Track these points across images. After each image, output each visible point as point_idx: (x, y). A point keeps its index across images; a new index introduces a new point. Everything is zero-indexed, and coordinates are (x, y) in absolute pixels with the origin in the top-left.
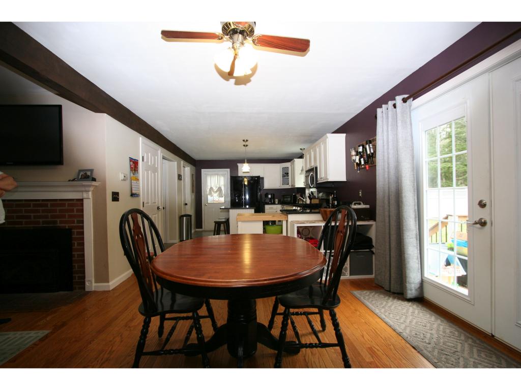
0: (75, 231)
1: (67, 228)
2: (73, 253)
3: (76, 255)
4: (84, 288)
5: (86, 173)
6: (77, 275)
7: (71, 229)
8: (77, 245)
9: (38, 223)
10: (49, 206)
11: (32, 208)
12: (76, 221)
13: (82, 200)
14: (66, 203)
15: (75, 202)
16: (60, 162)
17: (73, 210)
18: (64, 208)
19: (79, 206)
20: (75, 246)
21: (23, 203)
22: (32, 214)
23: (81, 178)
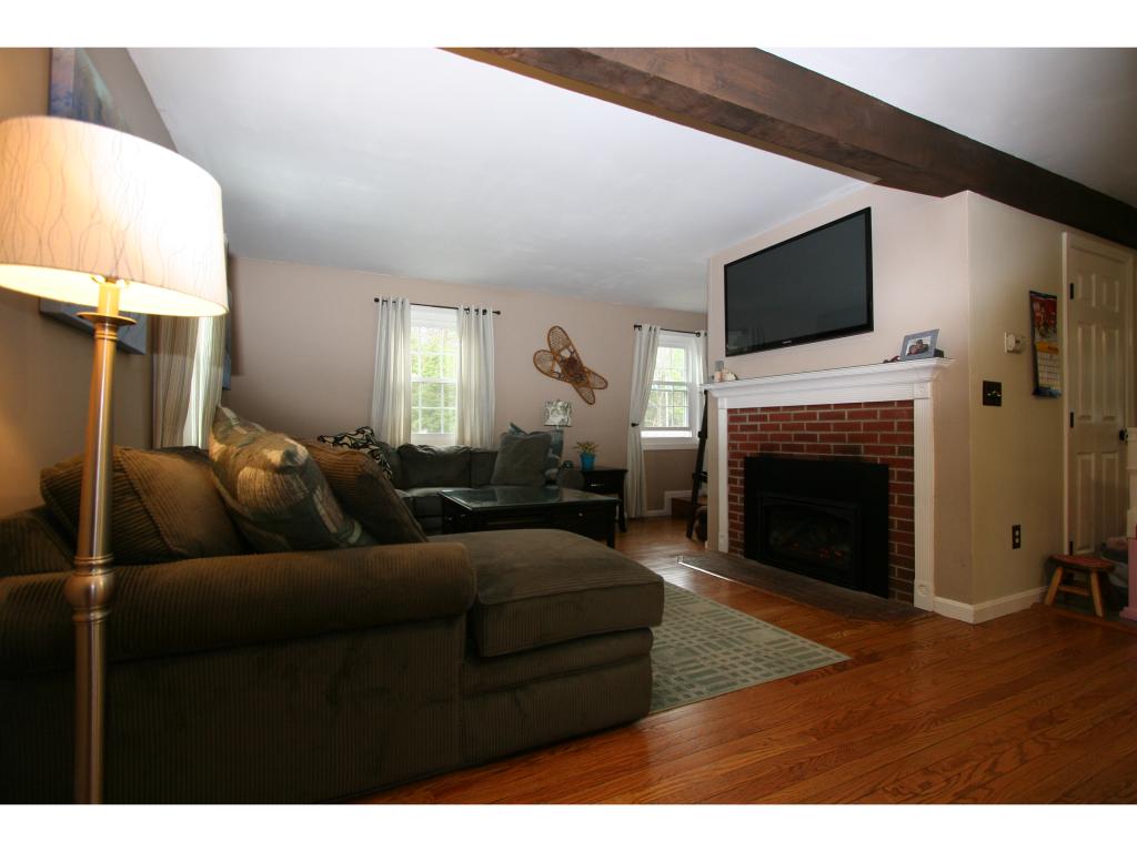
0: (895, 470)
1: (879, 462)
2: (891, 518)
3: (896, 524)
4: (911, 600)
5: (920, 341)
6: (897, 567)
7: (888, 466)
8: (899, 502)
9: (827, 449)
10: (846, 417)
11: (818, 421)
12: (897, 449)
13: (911, 403)
14: (879, 409)
15: (895, 407)
16: (867, 326)
17: (890, 426)
18: (873, 421)
19: (903, 417)
20: (895, 504)
21: (805, 411)
22: (818, 433)
23: (910, 353)
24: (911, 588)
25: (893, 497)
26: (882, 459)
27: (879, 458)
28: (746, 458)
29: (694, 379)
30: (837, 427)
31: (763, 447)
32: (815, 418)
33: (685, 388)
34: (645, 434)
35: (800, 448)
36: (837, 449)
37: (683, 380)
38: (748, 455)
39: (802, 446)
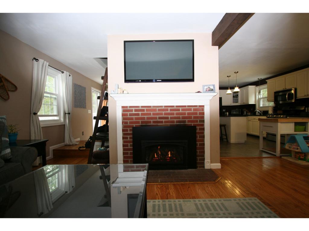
0: (198, 127)
1: (193, 125)
2: (197, 143)
3: (198, 144)
4: (204, 167)
5: (209, 87)
6: (199, 158)
7: (196, 126)
8: (199, 138)
9: (173, 122)
10: (181, 110)
11: (169, 112)
12: (198, 121)
13: (203, 106)
14: (193, 108)
15: (198, 107)
16: (192, 80)
17: (196, 114)
18: (190, 112)
19: (200, 111)
20: (198, 138)
21: (163, 108)
22: (169, 116)
23: (206, 91)
24: (203, 163)
25: (197, 136)
26: (193, 124)
27: (192, 124)
28: (133, 127)
29: (59, 92)
30: (177, 114)
31: (142, 122)
32: (168, 111)
33: (55, 96)
34: (41, 119)
35: (162, 122)
36: (177, 122)
37: (54, 92)
38: (134, 126)
39: (162, 121)
